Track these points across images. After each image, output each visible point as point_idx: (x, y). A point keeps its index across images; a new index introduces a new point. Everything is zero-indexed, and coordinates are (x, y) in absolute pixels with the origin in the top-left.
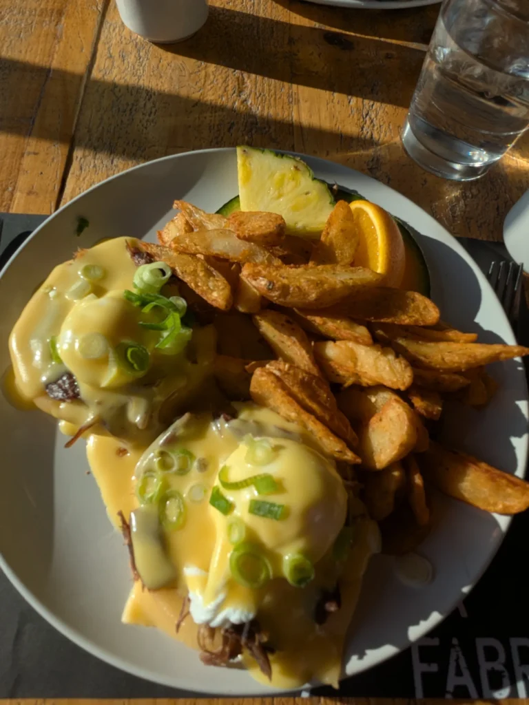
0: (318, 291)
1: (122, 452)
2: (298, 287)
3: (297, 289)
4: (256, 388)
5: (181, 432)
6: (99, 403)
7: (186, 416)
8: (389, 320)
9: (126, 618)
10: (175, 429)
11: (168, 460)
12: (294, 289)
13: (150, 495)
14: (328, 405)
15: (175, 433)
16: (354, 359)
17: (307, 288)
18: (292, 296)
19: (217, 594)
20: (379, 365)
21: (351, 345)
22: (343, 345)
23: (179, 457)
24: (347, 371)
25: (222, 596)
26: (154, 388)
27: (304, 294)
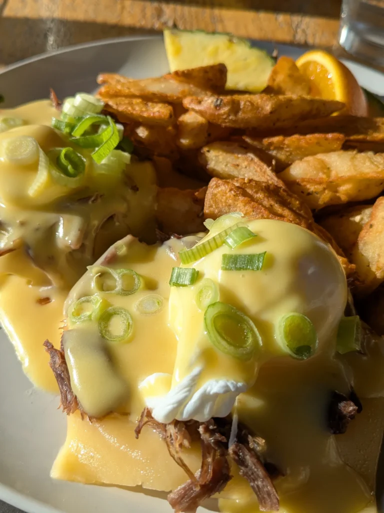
0: (274, 101)
1: (45, 300)
2: (250, 102)
3: (248, 103)
4: (211, 206)
5: (123, 251)
6: (23, 224)
7: (128, 238)
8: (361, 137)
9: (56, 473)
10: (116, 248)
11: (109, 282)
12: (245, 104)
13: (88, 313)
14: (302, 212)
15: (116, 251)
16: (326, 169)
17: (259, 101)
18: (244, 112)
19: (190, 366)
20: (356, 163)
21: (320, 156)
22: (310, 158)
23: (123, 276)
24: (320, 183)
25: (196, 370)
26: (90, 202)
27: (258, 108)
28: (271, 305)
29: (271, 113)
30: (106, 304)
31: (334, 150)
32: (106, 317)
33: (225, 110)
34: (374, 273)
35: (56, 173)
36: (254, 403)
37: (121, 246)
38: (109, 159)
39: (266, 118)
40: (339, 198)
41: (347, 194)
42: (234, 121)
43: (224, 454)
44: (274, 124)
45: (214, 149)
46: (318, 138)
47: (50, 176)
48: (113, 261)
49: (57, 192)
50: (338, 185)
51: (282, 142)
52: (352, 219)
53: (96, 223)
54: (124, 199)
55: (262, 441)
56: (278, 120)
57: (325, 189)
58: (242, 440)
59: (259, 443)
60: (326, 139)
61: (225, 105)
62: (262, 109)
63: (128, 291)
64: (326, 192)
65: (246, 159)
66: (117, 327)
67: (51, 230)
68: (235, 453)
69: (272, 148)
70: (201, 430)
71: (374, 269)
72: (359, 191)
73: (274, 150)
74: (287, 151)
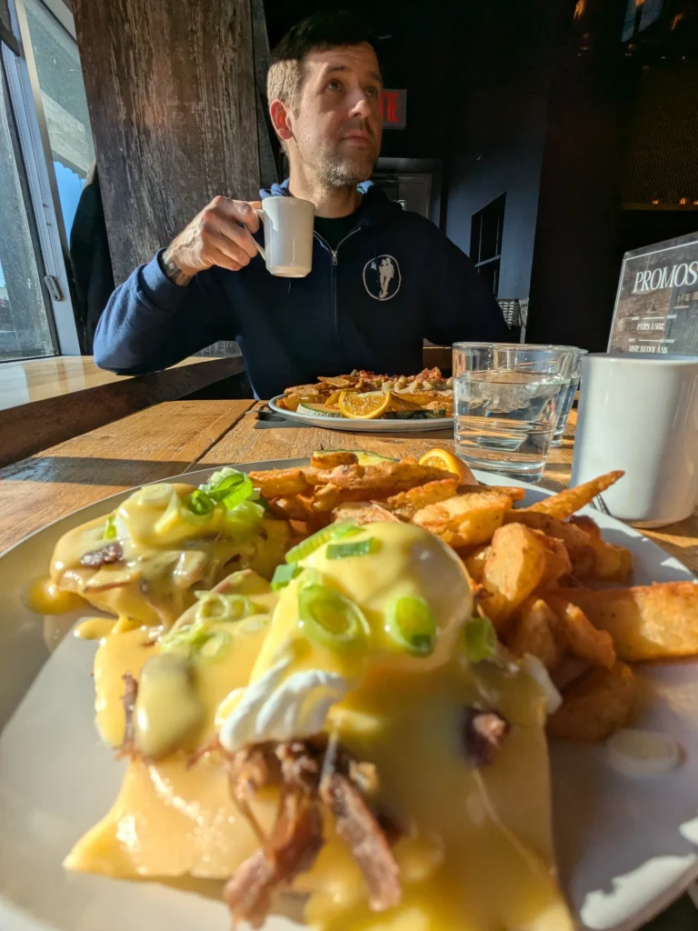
1: (151, 644)
3: (371, 468)
5: (239, 581)
7: (248, 570)
10: (233, 578)
11: (218, 610)
12: (369, 469)
15: (232, 581)
16: (445, 513)
18: (368, 475)
19: (276, 659)
20: (471, 502)
21: (439, 504)
22: (429, 507)
23: (234, 604)
24: (440, 524)
25: (282, 662)
26: (216, 539)
27: (380, 471)
28: (381, 591)
29: (393, 474)
30: (206, 628)
31: (449, 497)
32: (202, 640)
33: (352, 473)
34: (505, 597)
35: (185, 511)
36: (365, 723)
37: (236, 577)
38: (241, 507)
39: (388, 479)
40: (461, 538)
41: (467, 531)
42: (360, 483)
43: (315, 795)
44: (396, 484)
45: (344, 508)
46: (434, 486)
47: (180, 515)
48: (228, 590)
49: (185, 531)
50: (459, 525)
51: (404, 498)
52: (476, 558)
53: (217, 561)
54: (254, 545)
55: (369, 769)
56: (399, 481)
57: (445, 530)
58: (342, 769)
59: (365, 774)
60: (441, 485)
61: (351, 470)
62: (384, 472)
63: (237, 617)
64: (448, 531)
65: (372, 510)
66: (212, 648)
67: (171, 566)
68: (332, 792)
69: (396, 506)
70: (280, 752)
71: (502, 591)
72: (478, 528)
73: (398, 508)
74: (410, 507)
